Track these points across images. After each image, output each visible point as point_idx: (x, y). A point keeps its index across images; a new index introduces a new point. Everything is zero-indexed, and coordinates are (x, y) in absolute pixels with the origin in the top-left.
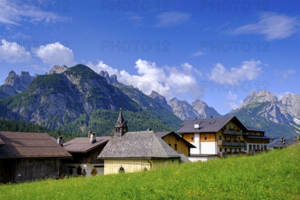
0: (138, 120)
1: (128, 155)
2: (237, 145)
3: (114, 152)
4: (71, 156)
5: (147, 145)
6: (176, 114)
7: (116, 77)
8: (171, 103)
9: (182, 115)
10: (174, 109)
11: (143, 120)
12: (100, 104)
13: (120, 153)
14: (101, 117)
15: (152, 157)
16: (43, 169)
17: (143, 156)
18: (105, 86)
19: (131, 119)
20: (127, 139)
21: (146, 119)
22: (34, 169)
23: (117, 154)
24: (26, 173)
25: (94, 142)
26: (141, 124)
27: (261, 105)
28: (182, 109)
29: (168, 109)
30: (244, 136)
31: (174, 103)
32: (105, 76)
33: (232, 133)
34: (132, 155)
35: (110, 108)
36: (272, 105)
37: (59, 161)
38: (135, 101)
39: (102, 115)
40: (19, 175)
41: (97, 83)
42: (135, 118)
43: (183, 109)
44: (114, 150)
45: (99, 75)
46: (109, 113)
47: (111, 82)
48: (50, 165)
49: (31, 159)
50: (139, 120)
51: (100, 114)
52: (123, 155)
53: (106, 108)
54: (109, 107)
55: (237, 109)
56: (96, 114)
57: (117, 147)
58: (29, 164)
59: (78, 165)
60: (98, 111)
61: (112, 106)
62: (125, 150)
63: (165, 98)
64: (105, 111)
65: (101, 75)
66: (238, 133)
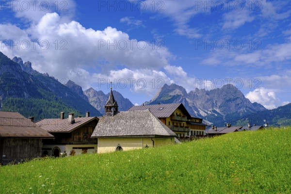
0: (53, 109)
1: (128, 133)
2: (182, 130)
3: (110, 130)
4: (52, 136)
5: (146, 123)
6: (92, 104)
7: (30, 64)
8: (87, 93)
9: (98, 105)
10: (90, 100)
11: (58, 110)
12: (13, 92)
13: (117, 131)
14: (14, 105)
15: (156, 135)
16: (26, 150)
17: (145, 134)
18: (19, 73)
19: (46, 108)
20: (121, 118)
21: (62, 108)
22: (18, 149)
23: (114, 132)
24: (10, 153)
25: (73, 122)
26: (56, 113)
27: (172, 98)
28: (98, 100)
29: (84, 98)
30: (187, 122)
31: (90, 93)
32: (18, 63)
33: (179, 118)
34: (132, 133)
35: (24, 95)
36: (181, 98)
37: (41, 141)
38: (51, 90)
39: (15, 103)
40: (4, 156)
41: (11, 69)
42: (50, 108)
43: (100, 100)
44: (108, 129)
45: (12, 61)
46: (22, 102)
47: (25, 68)
48: (33, 145)
49: (15, 139)
50: (55, 109)
51: (12, 102)
52: (121, 134)
53: (20, 95)
54: (22, 95)
55: (151, 101)
56: (9, 102)
57: (112, 126)
58: (13, 144)
59: (55, 146)
60: (11, 98)
61: (25, 94)
62: (122, 129)
63: (81, 88)
64: (18, 99)
65: (14, 61)
66: (183, 120)
